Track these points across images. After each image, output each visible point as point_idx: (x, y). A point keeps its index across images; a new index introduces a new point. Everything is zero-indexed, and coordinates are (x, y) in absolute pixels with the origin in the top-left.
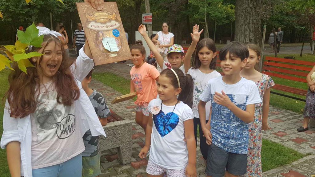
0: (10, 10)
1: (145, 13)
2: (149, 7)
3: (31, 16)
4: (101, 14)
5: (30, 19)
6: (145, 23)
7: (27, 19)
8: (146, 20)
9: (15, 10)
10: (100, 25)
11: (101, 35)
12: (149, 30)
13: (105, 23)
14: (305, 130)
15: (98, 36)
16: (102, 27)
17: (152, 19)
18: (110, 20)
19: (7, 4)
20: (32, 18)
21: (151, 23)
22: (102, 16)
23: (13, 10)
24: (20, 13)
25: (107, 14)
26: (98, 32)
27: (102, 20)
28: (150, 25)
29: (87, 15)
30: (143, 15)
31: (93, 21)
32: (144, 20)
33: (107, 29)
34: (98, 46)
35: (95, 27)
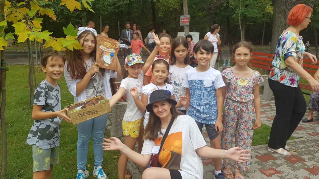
0: (64, 13)
1: (183, 15)
2: (187, 10)
3: (81, 19)
4: (108, 43)
5: (80, 21)
6: (182, 24)
7: (77, 21)
8: (183, 22)
9: (68, 13)
10: (105, 48)
11: (104, 53)
12: (186, 31)
13: (108, 48)
14: (309, 122)
15: (102, 53)
16: (106, 50)
17: (189, 20)
18: (111, 48)
19: (62, 8)
20: (81, 20)
21: (188, 24)
22: (108, 44)
23: (67, 13)
24: (72, 15)
25: (110, 44)
26: (103, 51)
27: (107, 47)
28: (187, 26)
29: (101, 41)
30: (182, 17)
31: (103, 45)
32: (182, 22)
33: (108, 51)
34: (101, 58)
35: (103, 48)
